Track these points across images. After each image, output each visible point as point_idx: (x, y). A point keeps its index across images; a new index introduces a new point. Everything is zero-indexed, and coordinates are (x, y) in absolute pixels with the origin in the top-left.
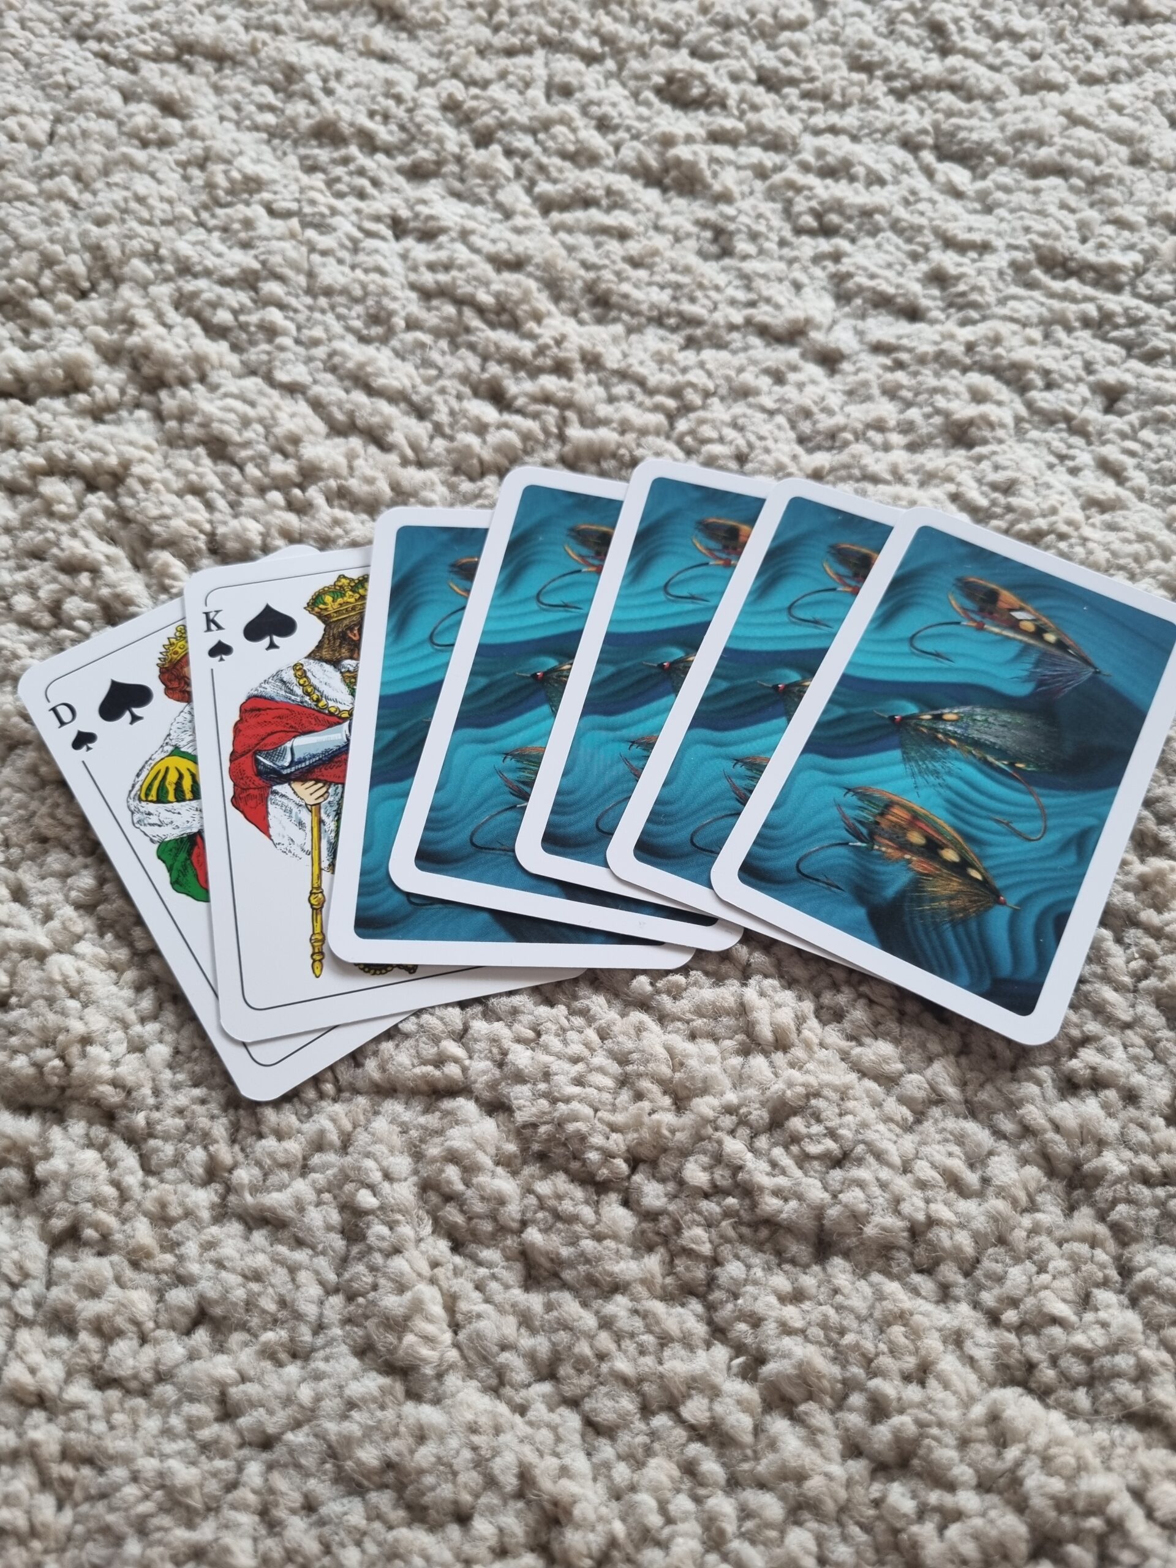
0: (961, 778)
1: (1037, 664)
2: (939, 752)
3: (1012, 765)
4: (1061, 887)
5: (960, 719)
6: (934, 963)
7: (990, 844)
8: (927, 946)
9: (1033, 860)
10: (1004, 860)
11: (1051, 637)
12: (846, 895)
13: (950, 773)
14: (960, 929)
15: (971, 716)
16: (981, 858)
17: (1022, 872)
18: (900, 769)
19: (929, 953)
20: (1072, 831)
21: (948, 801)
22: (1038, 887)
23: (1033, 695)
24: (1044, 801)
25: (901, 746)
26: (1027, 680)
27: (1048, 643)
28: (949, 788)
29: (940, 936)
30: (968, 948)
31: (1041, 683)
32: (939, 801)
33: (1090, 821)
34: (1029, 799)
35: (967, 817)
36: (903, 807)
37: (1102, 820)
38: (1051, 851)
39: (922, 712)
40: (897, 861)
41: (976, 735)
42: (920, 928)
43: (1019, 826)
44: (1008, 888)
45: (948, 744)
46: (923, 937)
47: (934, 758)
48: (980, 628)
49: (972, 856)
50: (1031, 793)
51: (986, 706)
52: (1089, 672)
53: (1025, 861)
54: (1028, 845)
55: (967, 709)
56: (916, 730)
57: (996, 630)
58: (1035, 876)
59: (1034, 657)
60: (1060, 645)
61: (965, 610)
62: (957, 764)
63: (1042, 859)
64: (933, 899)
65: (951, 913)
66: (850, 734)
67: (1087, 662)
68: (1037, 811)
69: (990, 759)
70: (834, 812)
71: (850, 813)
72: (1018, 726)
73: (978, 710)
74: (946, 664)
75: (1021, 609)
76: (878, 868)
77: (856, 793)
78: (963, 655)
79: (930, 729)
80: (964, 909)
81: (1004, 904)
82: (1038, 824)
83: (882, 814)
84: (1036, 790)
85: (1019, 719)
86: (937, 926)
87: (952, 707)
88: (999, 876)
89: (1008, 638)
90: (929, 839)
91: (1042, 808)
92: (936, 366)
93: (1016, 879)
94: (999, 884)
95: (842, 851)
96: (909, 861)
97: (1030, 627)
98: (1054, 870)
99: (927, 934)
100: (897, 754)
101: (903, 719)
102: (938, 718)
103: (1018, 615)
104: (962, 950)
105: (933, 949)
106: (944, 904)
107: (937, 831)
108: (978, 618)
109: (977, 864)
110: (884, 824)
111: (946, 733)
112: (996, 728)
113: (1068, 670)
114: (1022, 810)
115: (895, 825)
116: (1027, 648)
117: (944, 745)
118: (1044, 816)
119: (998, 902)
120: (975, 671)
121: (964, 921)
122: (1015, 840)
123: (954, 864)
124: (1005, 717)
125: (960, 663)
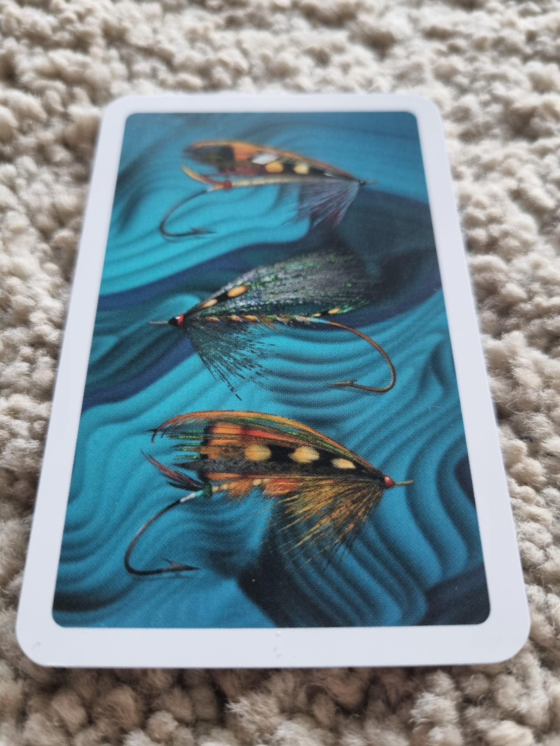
0: (278, 356)
1: (302, 198)
2: (241, 336)
3: (325, 315)
4: (442, 431)
5: (248, 289)
6: (348, 609)
7: (342, 419)
8: (328, 591)
9: (398, 414)
10: (368, 430)
11: (302, 168)
12: (202, 573)
13: (263, 355)
14: (358, 545)
15: (258, 280)
16: (341, 441)
17: (393, 435)
18: (205, 376)
19: (336, 599)
20: (422, 360)
21: (275, 389)
22: (419, 444)
23: (311, 231)
24: (376, 339)
25: (196, 348)
26: (298, 218)
27: (302, 175)
28: (270, 372)
29: (339, 568)
30: (379, 567)
31: (314, 217)
32: (265, 393)
33: (434, 339)
34: (361, 345)
35: (303, 397)
36: (227, 421)
37: (444, 331)
38: (412, 394)
39: (203, 300)
40: (247, 494)
41: (273, 299)
42: (312, 572)
43: (364, 381)
44: (387, 462)
45: (247, 322)
46: (320, 582)
47: (237, 345)
48: (228, 186)
49: (330, 444)
50: (360, 337)
51: (270, 263)
52: (354, 188)
53: (390, 421)
54: (385, 398)
55: (250, 275)
56: (204, 323)
57: (245, 183)
58: (410, 432)
59: (295, 193)
60: (315, 172)
61: (206, 177)
62: (266, 341)
63: (408, 407)
64: (310, 523)
65: (339, 530)
66: (132, 362)
67: (348, 178)
68: (376, 353)
69: (299, 318)
70: (148, 468)
71: (166, 460)
72: (312, 270)
73: (263, 271)
74: (208, 237)
75: (260, 153)
76: (227, 516)
77: (165, 431)
78: (222, 221)
79: (219, 314)
80: (352, 516)
81: (392, 485)
82: (384, 368)
83: (206, 443)
84: (364, 330)
85: (309, 262)
86: (329, 557)
87: (233, 280)
88: (371, 452)
89: (260, 187)
90: (272, 447)
91: (378, 348)
92: (495, 54)
93: (392, 446)
94: (375, 463)
95: (176, 514)
96: (261, 487)
97: (277, 166)
98: (426, 413)
99: (322, 573)
100: (194, 360)
101: (186, 316)
102: (224, 298)
103: (260, 160)
104: (374, 574)
105: (339, 590)
106: (326, 522)
107: (278, 432)
108: (221, 179)
109: (341, 450)
110: (213, 453)
111: (239, 312)
112: (290, 282)
113: (334, 192)
114: (360, 361)
115: (226, 448)
116: (283, 189)
117: (241, 326)
118: (386, 357)
119: (386, 486)
120: (242, 232)
121: (358, 532)
122: (367, 399)
123: (315, 464)
124: (294, 266)
125: (222, 230)
